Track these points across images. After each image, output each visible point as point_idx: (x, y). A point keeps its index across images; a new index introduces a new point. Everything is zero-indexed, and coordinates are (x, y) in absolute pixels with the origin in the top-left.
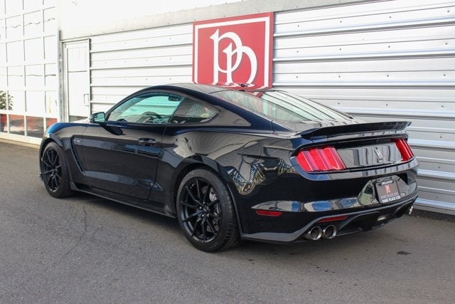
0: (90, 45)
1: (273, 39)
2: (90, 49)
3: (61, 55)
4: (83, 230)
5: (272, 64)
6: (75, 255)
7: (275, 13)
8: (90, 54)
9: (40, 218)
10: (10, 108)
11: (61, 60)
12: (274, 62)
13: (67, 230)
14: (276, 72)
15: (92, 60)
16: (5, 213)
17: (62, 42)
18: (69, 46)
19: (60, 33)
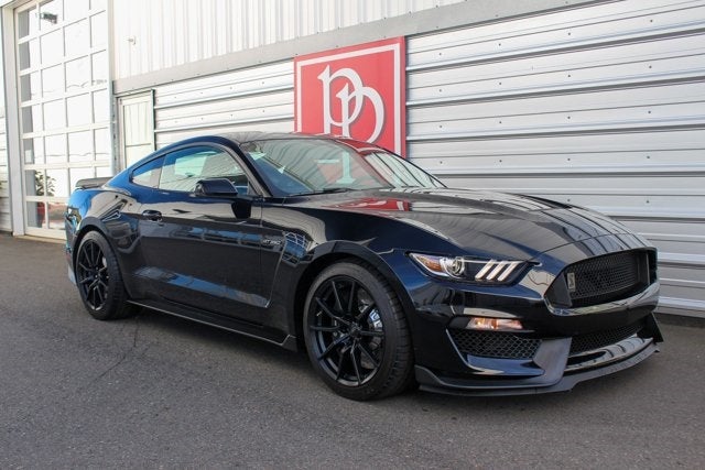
0: (154, 99)
1: (406, 75)
2: (154, 103)
3: (115, 115)
4: (131, 346)
5: (406, 110)
6: (112, 377)
7: (407, 38)
8: (155, 111)
9: (72, 332)
10: (50, 194)
11: (115, 122)
12: (407, 107)
13: (108, 346)
14: (410, 121)
15: (157, 119)
16: (23, 326)
17: (116, 97)
18: (125, 102)
19: (113, 84)
